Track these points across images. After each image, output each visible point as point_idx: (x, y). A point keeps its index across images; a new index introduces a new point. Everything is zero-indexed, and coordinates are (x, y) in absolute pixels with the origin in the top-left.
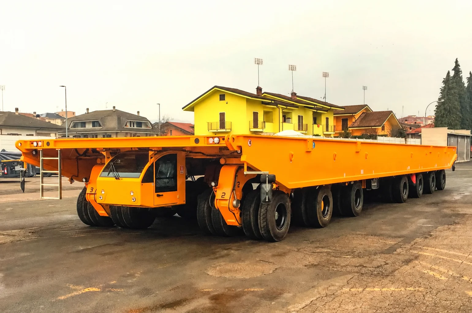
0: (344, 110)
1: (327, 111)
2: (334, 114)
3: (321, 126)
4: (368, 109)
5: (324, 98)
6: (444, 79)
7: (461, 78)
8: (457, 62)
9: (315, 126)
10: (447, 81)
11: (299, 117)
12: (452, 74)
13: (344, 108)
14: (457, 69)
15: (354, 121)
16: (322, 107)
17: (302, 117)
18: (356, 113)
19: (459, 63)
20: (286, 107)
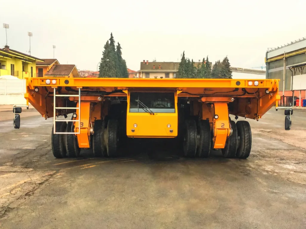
0: (43, 62)
1: (32, 62)
2: (36, 65)
3: (28, 73)
4: (57, 63)
5: (29, 52)
6: (105, 45)
7: (114, 46)
8: (111, 35)
9: (24, 73)
10: (106, 47)
11: (12, 65)
12: (109, 42)
13: (44, 61)
14: (112, 39)
15: (48, 71)
16: (28, 58)
17: (14, 65)
18: (50, 65)
19: (113, 36)
20: (3, 57)
